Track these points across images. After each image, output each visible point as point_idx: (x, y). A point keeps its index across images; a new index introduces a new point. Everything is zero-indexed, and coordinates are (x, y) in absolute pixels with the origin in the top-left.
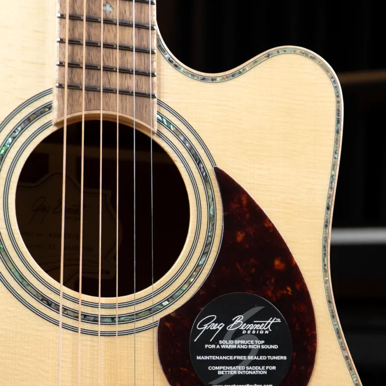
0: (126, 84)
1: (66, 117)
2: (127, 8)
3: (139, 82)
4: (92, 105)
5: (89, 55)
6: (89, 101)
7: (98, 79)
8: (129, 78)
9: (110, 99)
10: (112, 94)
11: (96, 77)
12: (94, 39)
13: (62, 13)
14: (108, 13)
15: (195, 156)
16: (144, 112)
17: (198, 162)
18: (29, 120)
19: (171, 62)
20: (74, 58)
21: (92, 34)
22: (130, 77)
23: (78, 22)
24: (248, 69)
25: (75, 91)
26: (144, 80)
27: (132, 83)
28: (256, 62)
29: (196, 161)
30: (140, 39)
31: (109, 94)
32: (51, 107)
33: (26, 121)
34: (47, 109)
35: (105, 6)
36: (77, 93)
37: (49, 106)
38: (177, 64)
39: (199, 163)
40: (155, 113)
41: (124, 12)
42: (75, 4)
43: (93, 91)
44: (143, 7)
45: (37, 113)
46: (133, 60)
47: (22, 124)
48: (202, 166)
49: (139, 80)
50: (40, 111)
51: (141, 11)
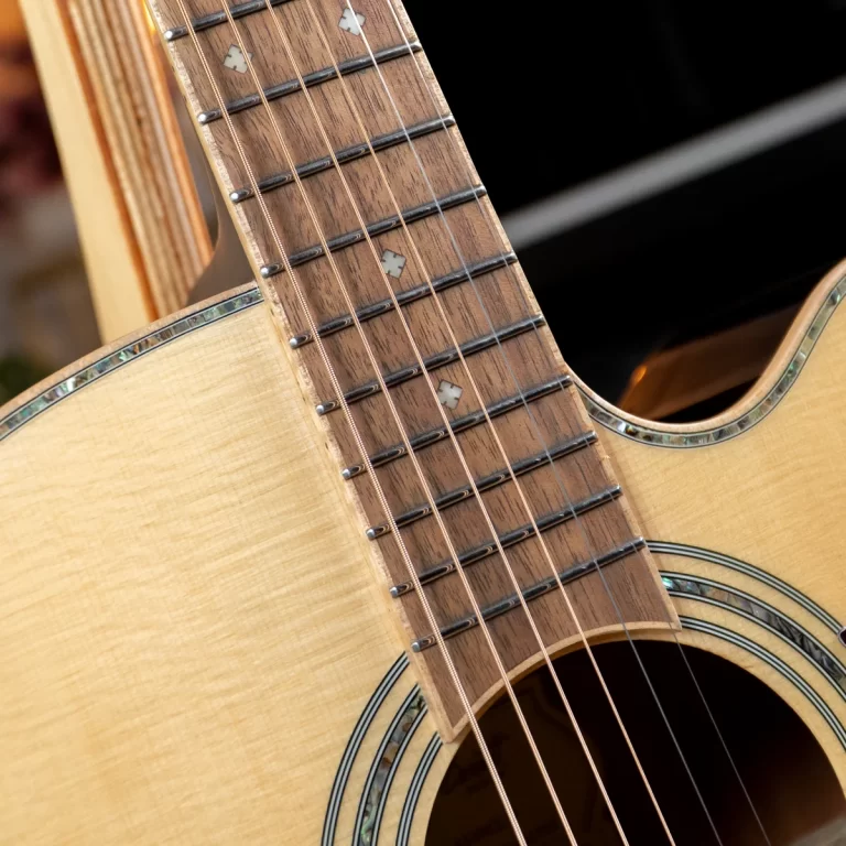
0: (569, 553)
1: (470, 714)
2: (489, 367)
3: (592, 528)
4: (515, 649)
5: (456, 532)
6: (503, 644)
7: (500, 578)
8: (566, 535)
9: (548, 611)
10: (547, 597)
11: (494, 577)
12: (450, 489)
13: (351, 465)
14: (452, 404)
15: (785, 630)
16: (635, 596)
17: (798, 640)
18: (386, 764)
19: (633, 434)
20: (426, 559)
21: (440, 475)
22: (568, 531)
23: (397, 465)
24: (805, 357)
25: (461, 637)
26: (600, 519)
27: (578, 542)
28: (813, 329)
29: (793, 639)
30: (550, 425)
31: (541, 599)
32: (421, 700)
33: (380, 771)
34: (416, 712)
35: (441, 391)
36: (468, 639)
37: (415, 703)
38: (649, 431)
39: (802, 641)
40: (657, 576)
41: (487, 382)
42: (372, 426)
43: (502, 614)
44: (522, 344)
45: (396, 736)
46: (558, 486)
47: (375, 785)
48: (811, 644)
49: (590, 524)
50: (400, 727)
51: (523, 358)
